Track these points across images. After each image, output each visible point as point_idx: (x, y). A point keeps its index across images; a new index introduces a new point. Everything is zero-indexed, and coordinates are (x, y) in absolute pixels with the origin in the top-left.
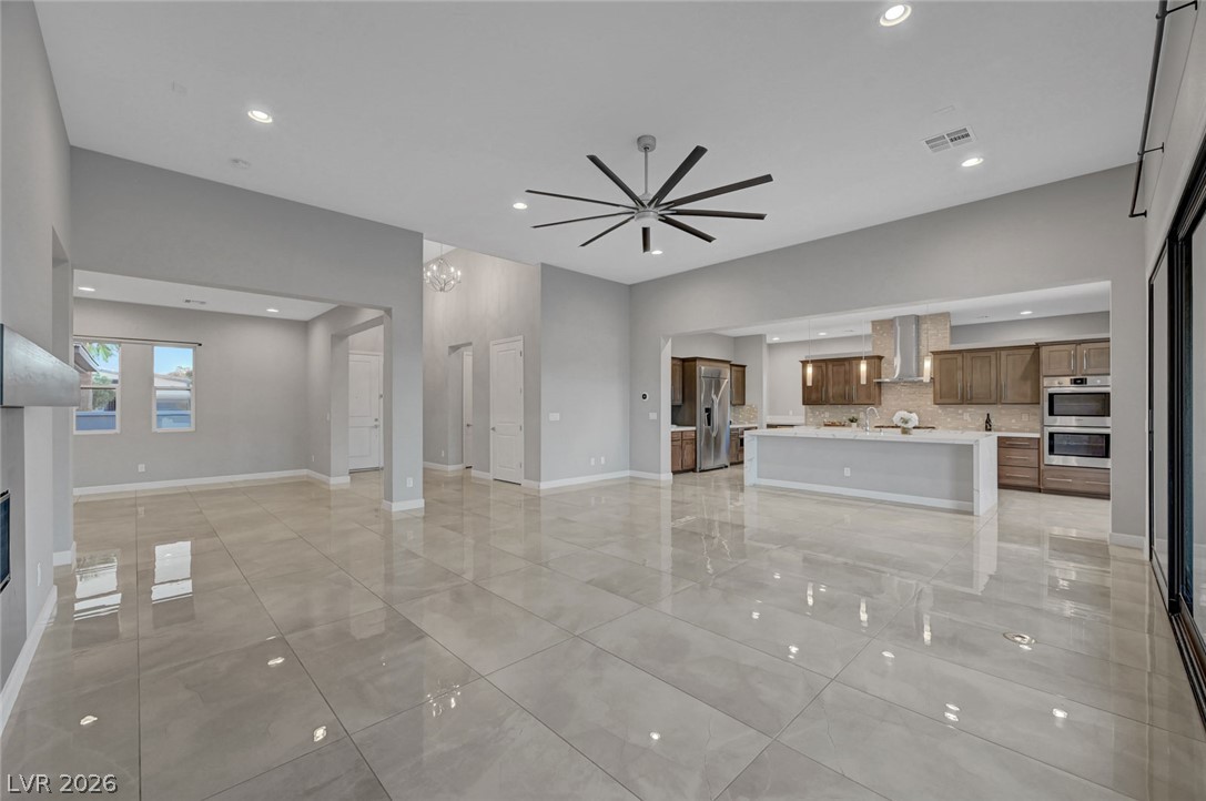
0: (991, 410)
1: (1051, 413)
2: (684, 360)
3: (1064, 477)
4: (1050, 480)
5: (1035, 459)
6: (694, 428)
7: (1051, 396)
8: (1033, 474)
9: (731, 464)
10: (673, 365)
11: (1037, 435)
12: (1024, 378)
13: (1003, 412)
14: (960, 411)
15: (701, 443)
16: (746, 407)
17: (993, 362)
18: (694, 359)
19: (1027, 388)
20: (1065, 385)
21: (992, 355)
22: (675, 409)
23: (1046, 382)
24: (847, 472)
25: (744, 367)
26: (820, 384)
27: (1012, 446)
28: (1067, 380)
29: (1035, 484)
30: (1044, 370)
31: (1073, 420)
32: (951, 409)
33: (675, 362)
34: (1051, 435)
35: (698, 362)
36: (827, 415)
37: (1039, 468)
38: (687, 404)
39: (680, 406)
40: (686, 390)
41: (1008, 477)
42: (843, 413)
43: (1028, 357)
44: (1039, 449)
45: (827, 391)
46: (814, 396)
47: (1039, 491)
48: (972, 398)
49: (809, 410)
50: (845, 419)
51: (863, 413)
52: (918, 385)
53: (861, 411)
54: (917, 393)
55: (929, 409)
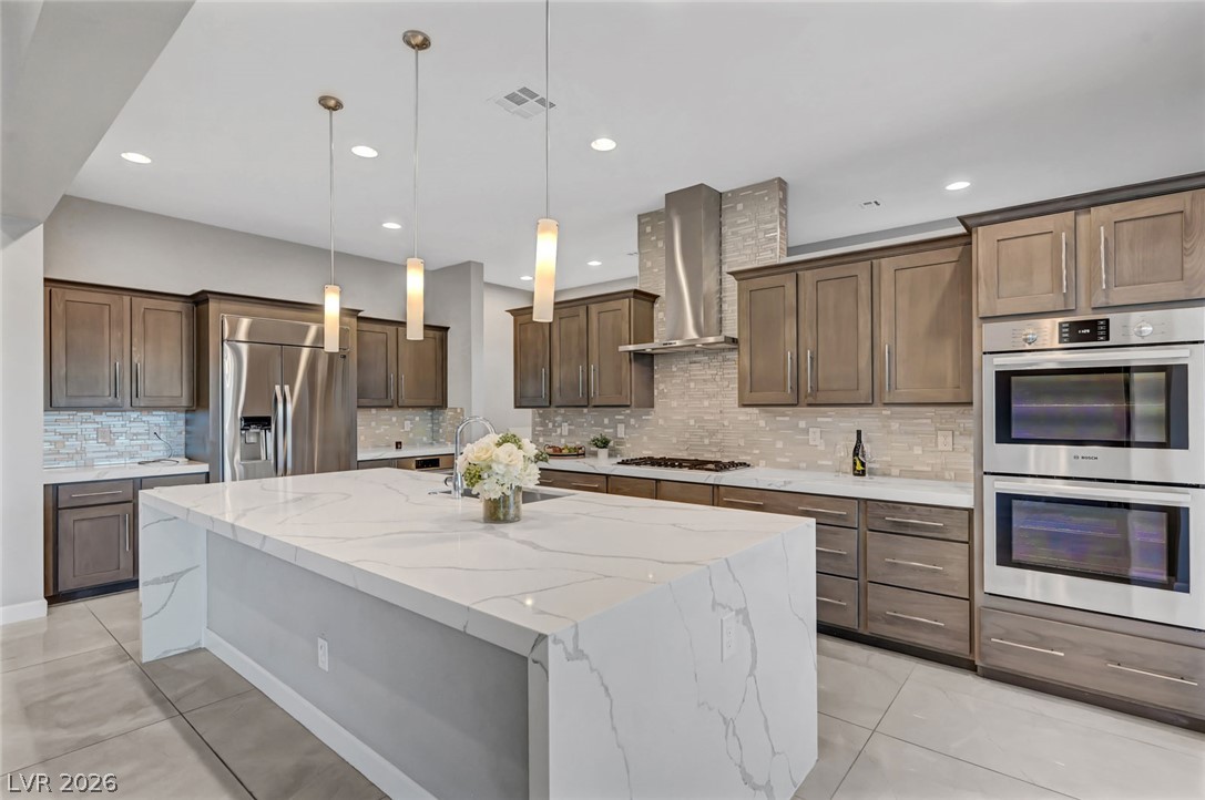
0: (866, 420)
1: (1004, 435)
3: (1042, 641)
4: (998, 644)
5: (958, 572)
7: (1004, 379)
8: (955, 617)
11: (966, 500)
12: (937, 330)
13: (895, 425)
14: (802, 424)
16: (449, 413)
17: (864, 290)
19: (946, 361)
20: (1046, 347)
21: (861, 269)
23: (990, 335)
27: (901, 530)
28: (1049, 330)
29: (959, 647)
30: (983, 301)
31: (1059, 458)
32: (785, 417)
34: (1005, 502)
36: (566, 428)
37: (970, 599)
41: (893, 621)
42: (591, 428)
43: (948, 270)
44: (970, 542)
47: (971, 667)
48: (816, 389)
51: (626, 427)
52: (720, 358)
53: (621, 422)
54: (718, 378)
55: (741, 418)
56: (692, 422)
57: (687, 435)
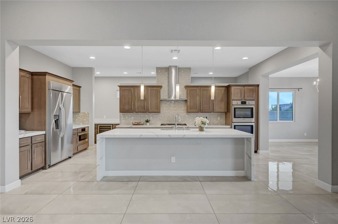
0: (207, 115)
1: (235, 117)
2: (33, 74)
6: (44, 132)
7: (235, 109)
9: (74, 154)
10: (21, 77)
12: (222, 100)
14: (195, 116)
15: (50, 145)
16: (81, 114)
18: (44, 74)
20: (239, 104)
22: (22, 116)
24: (173, 160)
25: (80, 87)
26: (130, 100)
32: (192, 115)
33: (23, 74)
34: (235, 126)
35: (48, 77)
36: (133, 118)
38: (36, 112)
39: (29, 114)
40: (36, 100)
42: (142, 117)
43: (223, 91)
45: (134, 105)
46: (127, 107)
48: (203, 110)
49: (122, 116)
50: (143, 121)
51: (152, 117)
52: (178, 102)
53: (151, 116)
54: (177, 106)
55: (182, 115)
56: (171, 116)
57: (169, 119)
